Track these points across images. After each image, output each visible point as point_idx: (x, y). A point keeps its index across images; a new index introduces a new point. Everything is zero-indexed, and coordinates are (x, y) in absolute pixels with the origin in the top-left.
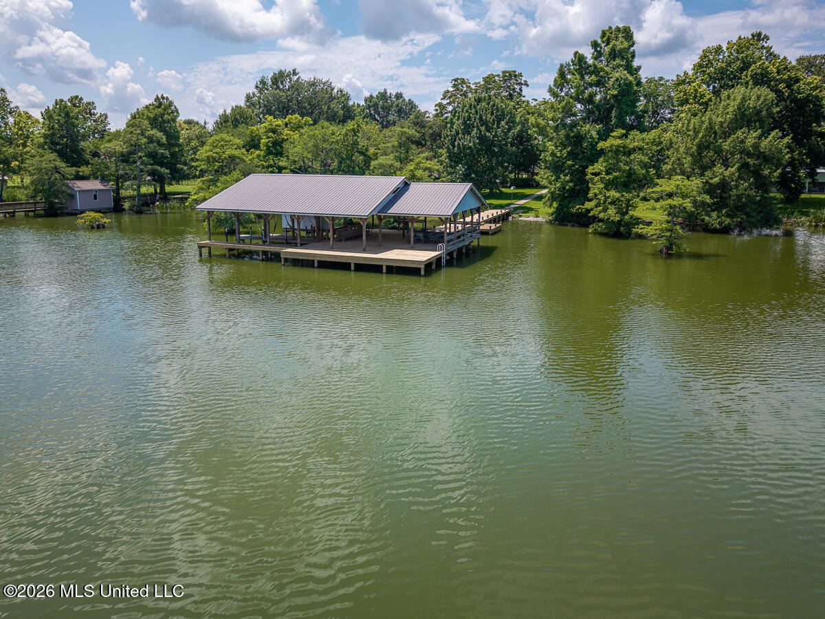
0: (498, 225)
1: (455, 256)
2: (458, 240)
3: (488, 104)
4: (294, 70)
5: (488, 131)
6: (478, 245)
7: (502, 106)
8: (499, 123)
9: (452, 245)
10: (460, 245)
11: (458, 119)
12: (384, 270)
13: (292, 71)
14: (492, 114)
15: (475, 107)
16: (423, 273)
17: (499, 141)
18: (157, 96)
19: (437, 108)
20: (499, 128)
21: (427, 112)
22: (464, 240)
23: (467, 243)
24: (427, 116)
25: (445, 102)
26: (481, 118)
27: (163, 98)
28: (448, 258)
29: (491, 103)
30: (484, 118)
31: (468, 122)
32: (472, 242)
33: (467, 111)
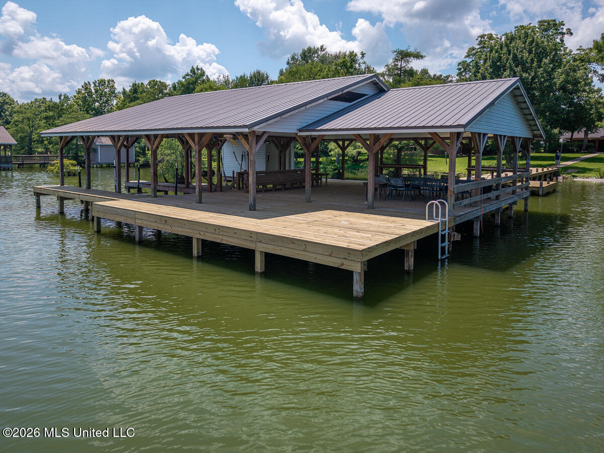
0: (551, 183)
1: (477, 232)
2: (485, 196)
3: (524, 43)
4: (322, 47)
5: (526, 71)
6: (526, 210)
7: (543, 42)
8: (540, 61)
9: (470, 205)
10: (491, 207)
11: (485, 61)
12: (259, 266)
13: (320, 47)
14: (530, 52)
15: (507, 46)
16: (358, 288)
17: (541, 83)
18: (192, 67)
19: (460, 67)
20: (540, 67)
21: (449, 76)
22: (497, 197)
23: (504, 205)
24: (450, 79)
25: (469, 60)
26: (515, 56)
27: (198, 69)
28: (458, 237)
29: (529, 40)
30: (519, 56)
31: (499, 63)
32: (515, 203)
33: (497, 52)
